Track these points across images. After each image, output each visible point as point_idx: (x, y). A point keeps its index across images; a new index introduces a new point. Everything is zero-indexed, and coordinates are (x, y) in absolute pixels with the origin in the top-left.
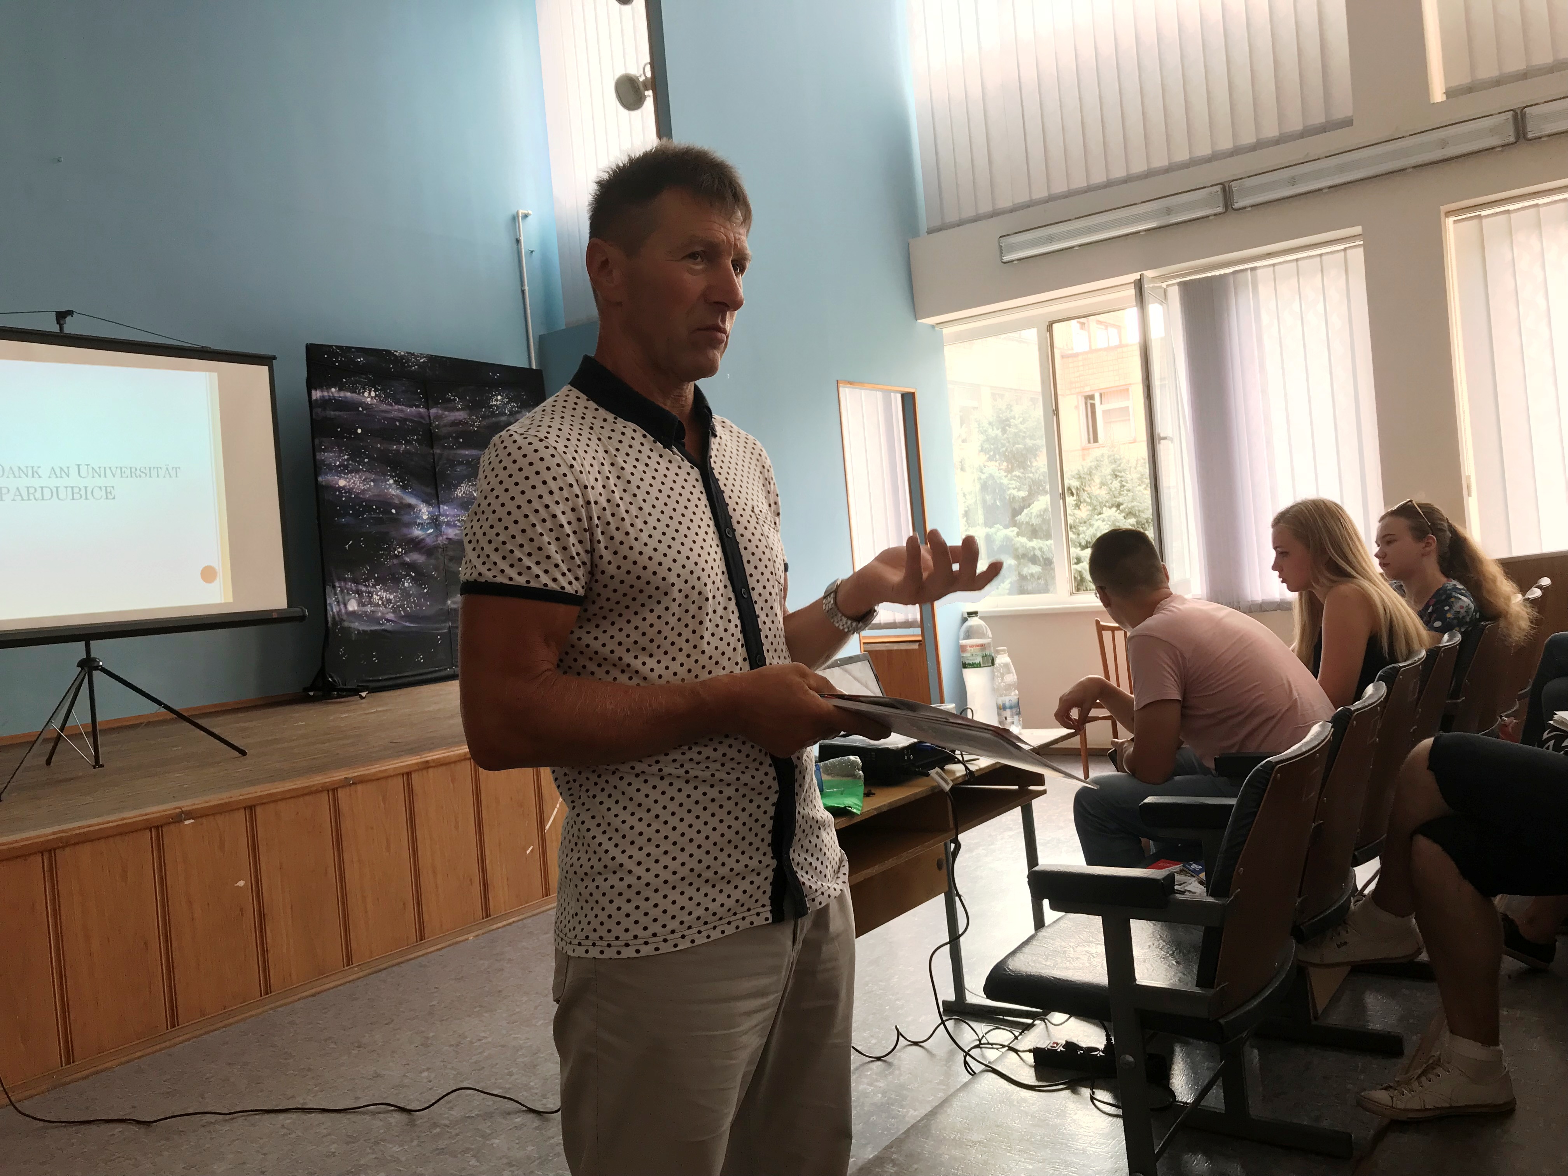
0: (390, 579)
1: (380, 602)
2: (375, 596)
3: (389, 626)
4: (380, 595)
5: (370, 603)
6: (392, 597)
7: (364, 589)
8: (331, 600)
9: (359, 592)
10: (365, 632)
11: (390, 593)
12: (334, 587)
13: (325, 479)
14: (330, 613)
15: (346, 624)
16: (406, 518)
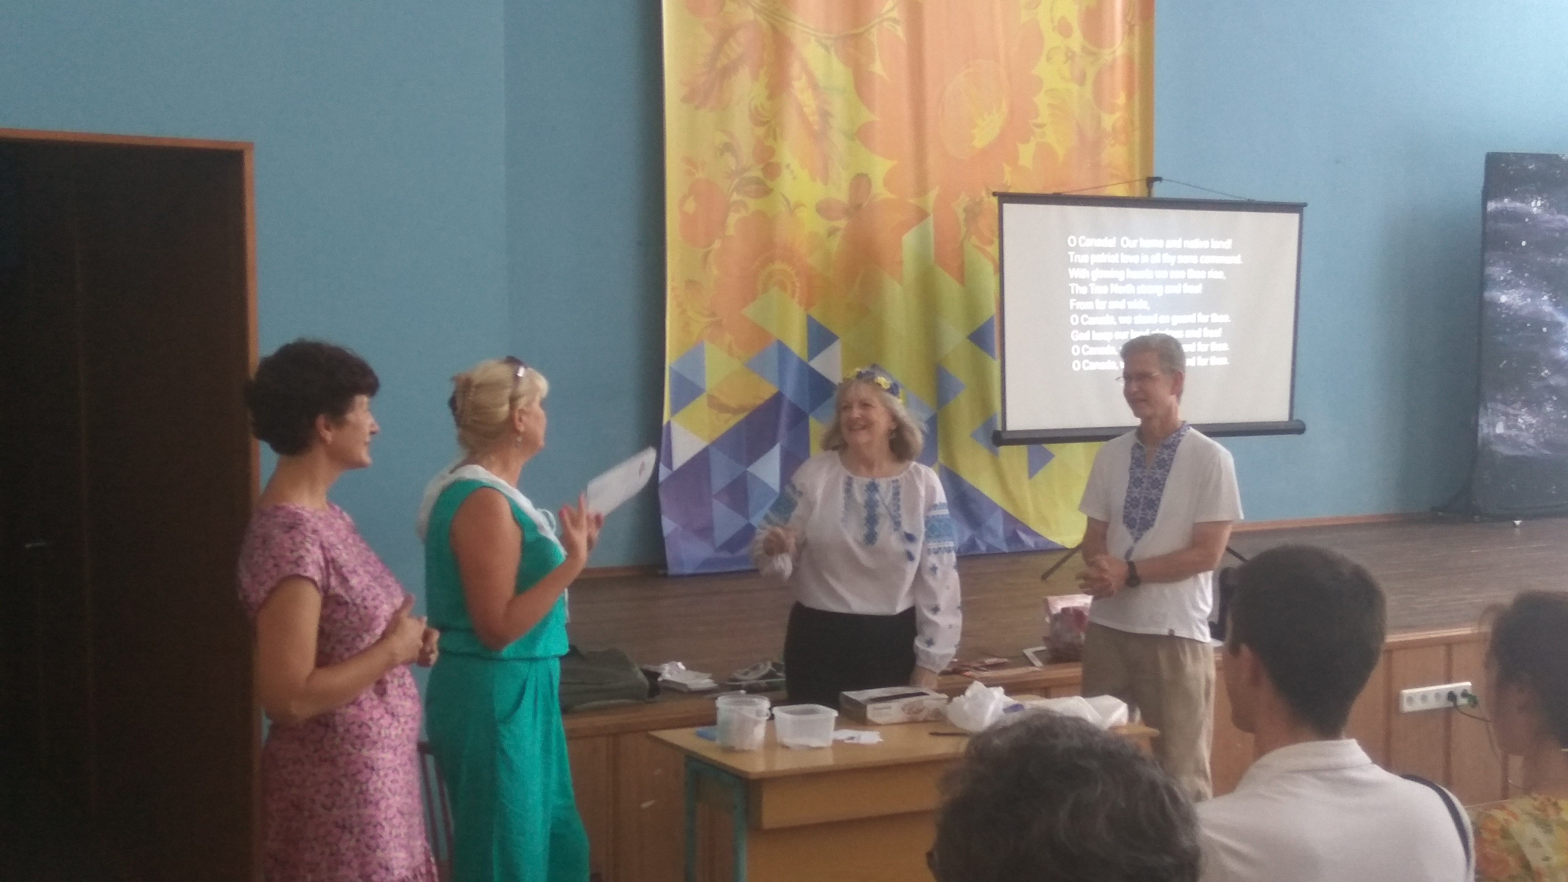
0: (1533, 403)
1: (1524, 427)
2: (1520, 420)
3: (1529, 452)
4: (1525, 418)
5: (1515, 426)
6: (1534, 421)
7: (1511, 411)
8: (1482, 421)
9: (1506, 414)
10: (1508, 457)
11: (1533, 418)
12: (1486, 408)
13: (1491, 294)
14: (1480, 435)
15: (1494, 447)
16: (1555, 337)
